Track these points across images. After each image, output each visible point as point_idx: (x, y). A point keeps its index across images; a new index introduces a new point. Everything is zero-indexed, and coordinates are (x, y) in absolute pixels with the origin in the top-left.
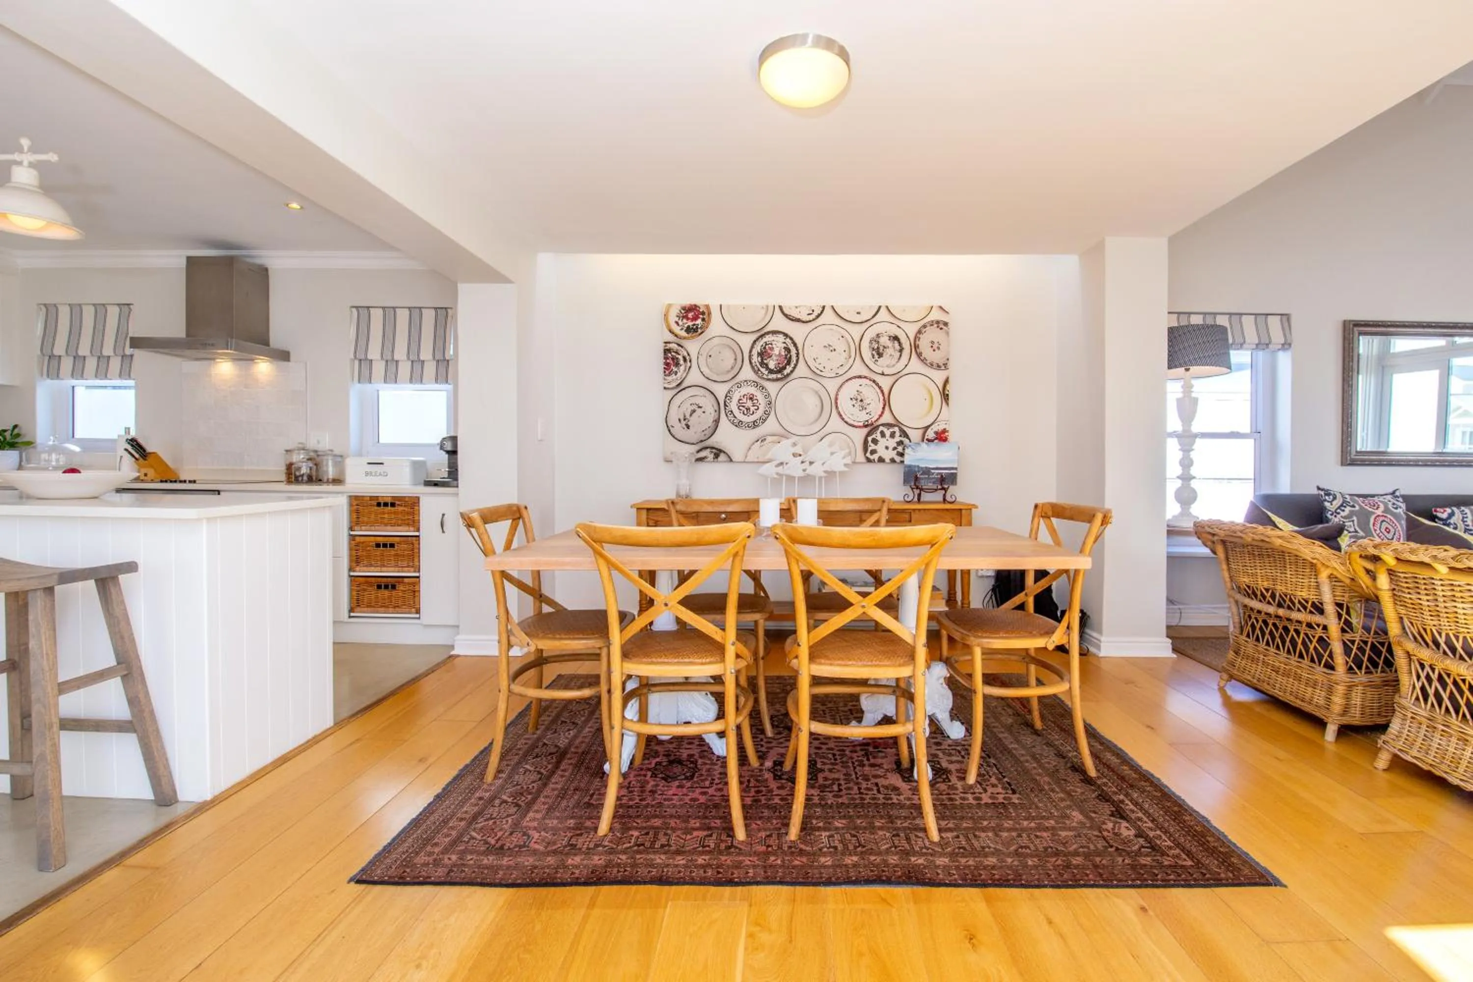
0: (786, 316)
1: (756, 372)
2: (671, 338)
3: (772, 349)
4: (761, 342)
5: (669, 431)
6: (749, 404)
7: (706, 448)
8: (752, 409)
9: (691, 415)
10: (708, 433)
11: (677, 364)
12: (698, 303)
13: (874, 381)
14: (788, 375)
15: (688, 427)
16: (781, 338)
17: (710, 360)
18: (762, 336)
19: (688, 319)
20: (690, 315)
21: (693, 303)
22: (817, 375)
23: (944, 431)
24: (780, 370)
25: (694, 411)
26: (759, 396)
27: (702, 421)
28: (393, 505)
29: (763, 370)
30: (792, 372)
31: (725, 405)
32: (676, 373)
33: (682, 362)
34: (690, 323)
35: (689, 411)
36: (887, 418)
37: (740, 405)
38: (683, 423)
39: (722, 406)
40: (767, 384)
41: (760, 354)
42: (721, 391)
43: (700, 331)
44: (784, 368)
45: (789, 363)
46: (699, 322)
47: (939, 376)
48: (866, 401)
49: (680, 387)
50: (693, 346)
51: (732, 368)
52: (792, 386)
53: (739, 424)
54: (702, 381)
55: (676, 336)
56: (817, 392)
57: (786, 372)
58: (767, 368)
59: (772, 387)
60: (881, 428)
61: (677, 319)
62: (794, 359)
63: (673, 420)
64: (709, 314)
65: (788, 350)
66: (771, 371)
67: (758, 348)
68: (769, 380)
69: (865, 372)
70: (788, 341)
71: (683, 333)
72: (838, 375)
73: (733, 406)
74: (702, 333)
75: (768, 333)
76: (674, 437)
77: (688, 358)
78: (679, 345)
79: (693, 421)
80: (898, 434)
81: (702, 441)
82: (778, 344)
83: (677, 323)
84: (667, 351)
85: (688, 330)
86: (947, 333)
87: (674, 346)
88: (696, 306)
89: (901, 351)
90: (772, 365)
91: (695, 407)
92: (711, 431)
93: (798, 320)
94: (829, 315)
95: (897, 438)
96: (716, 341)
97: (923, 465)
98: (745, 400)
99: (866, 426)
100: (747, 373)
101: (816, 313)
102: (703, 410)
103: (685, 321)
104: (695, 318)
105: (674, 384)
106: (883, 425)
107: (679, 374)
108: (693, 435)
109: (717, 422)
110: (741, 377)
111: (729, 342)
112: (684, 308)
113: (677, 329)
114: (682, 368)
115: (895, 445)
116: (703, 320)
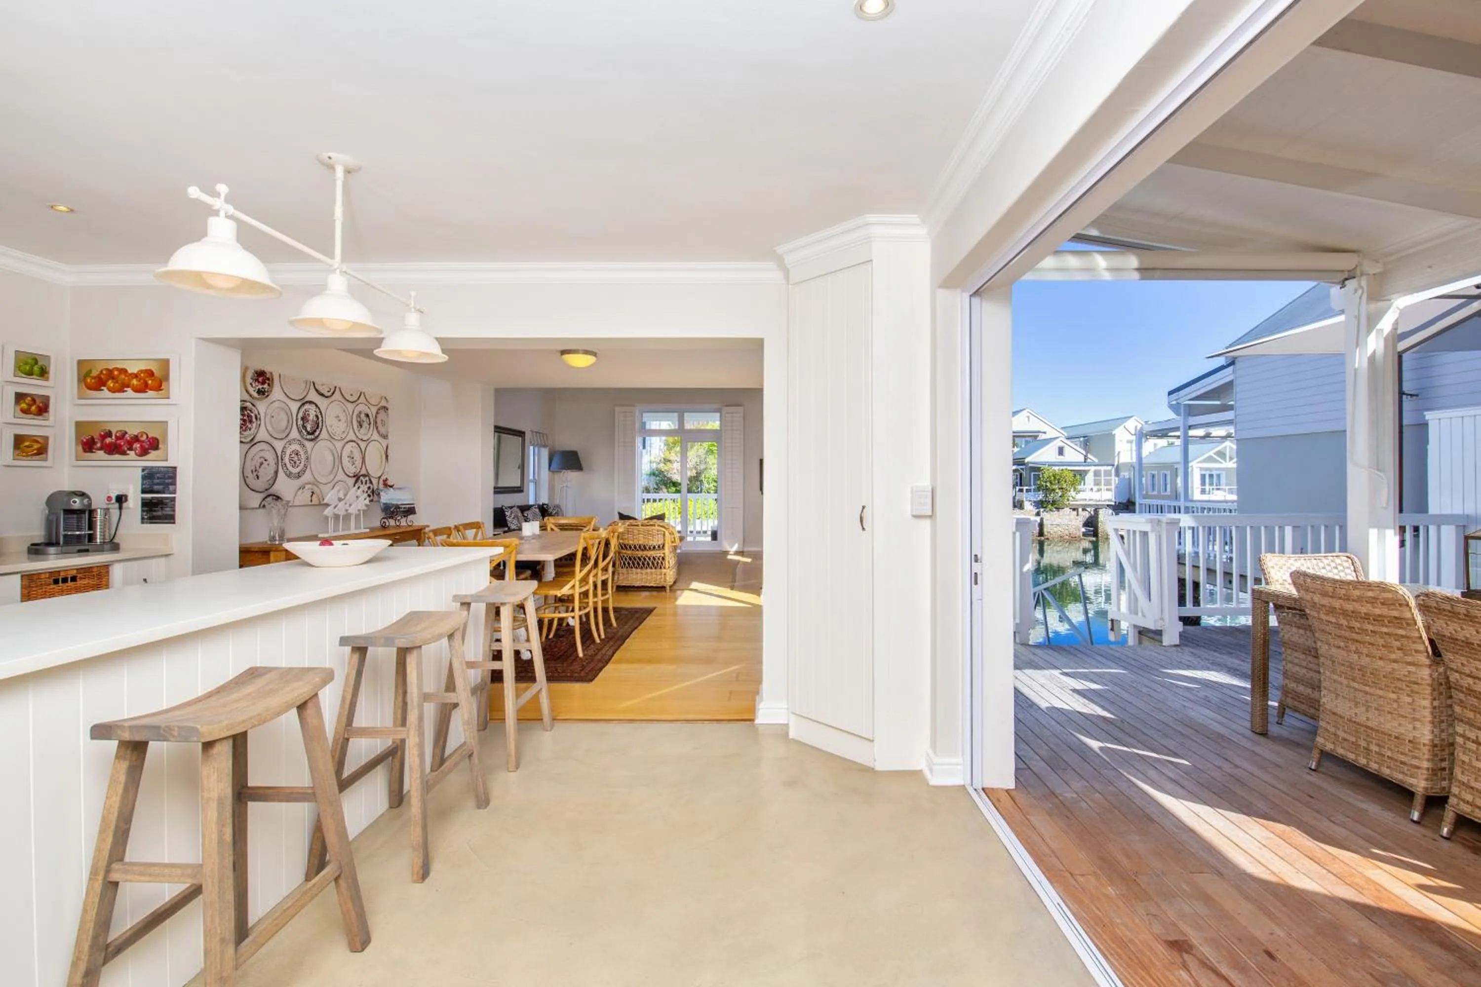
0: (317, 390)
1: (300, 432)
2: (247, 397)
3: (308, 415)
4: (303, 409)
5: (245, 481)
6: (296, 459)
7: (269, 496)
8: (298, 462)
9: (260, 467)
10: (271, 482)
11: (251, 422)
12: (266, 371)
13: (358, 444)
14: (318, 436)
15: (258, 477)
16: (314, 407)
17: (273, 419)
18: (303, 404)
19: (259, 382)
20: (260, 379)
21: (262, 369)
22: (331, 437)
23: (386, 480)
24: (313, 433)
25: (261, 464)
26: (302, 453)
27: (266, 472)
28: (74, 579)
29: (304, 431)
30: (319, 434)
31: (282, 460)
32: (250, 429)
33: (254, 420)
34: (260, 387)
35: (258, 464)
36: (363, 472)
37: (291, 460)
38: (255, 474)
39: (279, 459)
40: (307, 443)
41: (303, 419)
42: (279, 446)
43: (266, 394)
44: (315, 431)
45: (317, 428)
46: (266, 386)
47: (384, 442)
48: (355, 458)
49: (253, 442)
50: (262, 407)
51: (286, 428)
52: (320, 444)
53: (289, 475)
54: (267, 438)
55: (251, 396)
56: (331, 451)
57: (317, 433)
58: (306, 430)
59: (309, 445)
60: (361, 478)
61: (251, 381)
62: (320, 424)
63: (248, 473)
64: (273, 379)
65: (317, 416)
66: (309, 433)
67: (301, 415)
68: (307, 439)
69: (354, 438)
70: (317, 410)
71: (255, 394)
72: (342, 439)
73: (287, 460)
74: (268, 396)
75: (307, 402)
76: (248, 486)
77: (258, 416)
78: (253, 405)
79: (261, 472)
80: (368, 482)
81: (267, 490)
82: (312, 411)
83: (251, 384)
84: (243, 409)
85: (260, 392)
86: (388, 415)
87: (248, 404)
88: (264, 371)
89: (370, 424)
90: (309, 429)
91: (262, 460)
92: (273, 480)
93: (322, 395)
94: (337, 395)
95: (368, 485)
96: (276, 404)
97: (395, 503)
98: (293, 456)
99: (354, 476)
100: (295, 434)
101: (332, 391)
102: (267, 462)
103: (257, 384)
104: (263, 383)
105: (249, 439)
106: (362, 475)
107: (252, 430)
108: (260, 484)
109: (276, 473)
110: (291, 437)
111: (283, 405)
112: (256, 372)
113: (251, 390)
114: (254, 425)
115: (366, 489)
116: (269, 385)
